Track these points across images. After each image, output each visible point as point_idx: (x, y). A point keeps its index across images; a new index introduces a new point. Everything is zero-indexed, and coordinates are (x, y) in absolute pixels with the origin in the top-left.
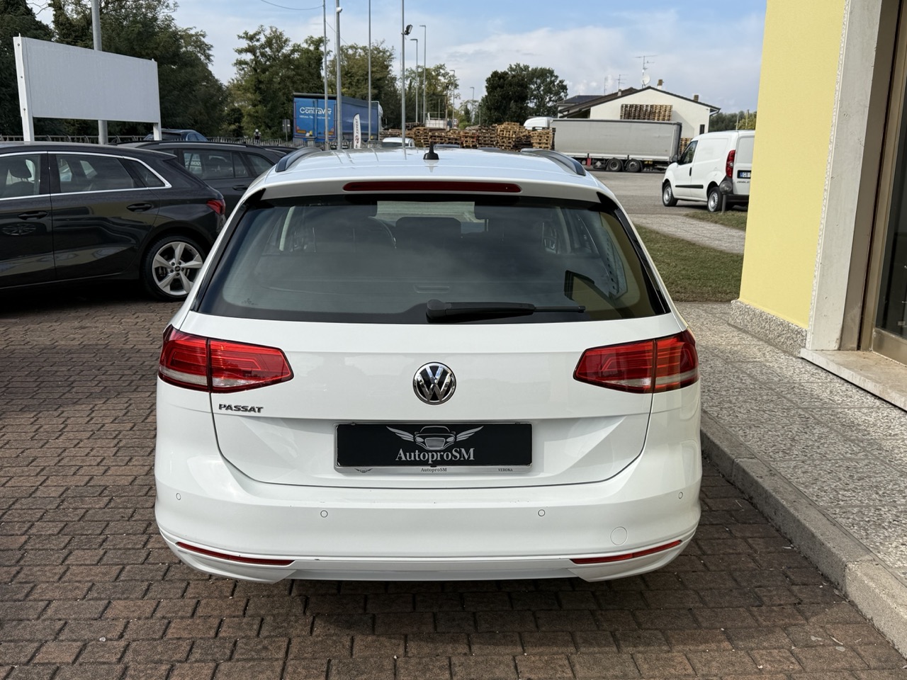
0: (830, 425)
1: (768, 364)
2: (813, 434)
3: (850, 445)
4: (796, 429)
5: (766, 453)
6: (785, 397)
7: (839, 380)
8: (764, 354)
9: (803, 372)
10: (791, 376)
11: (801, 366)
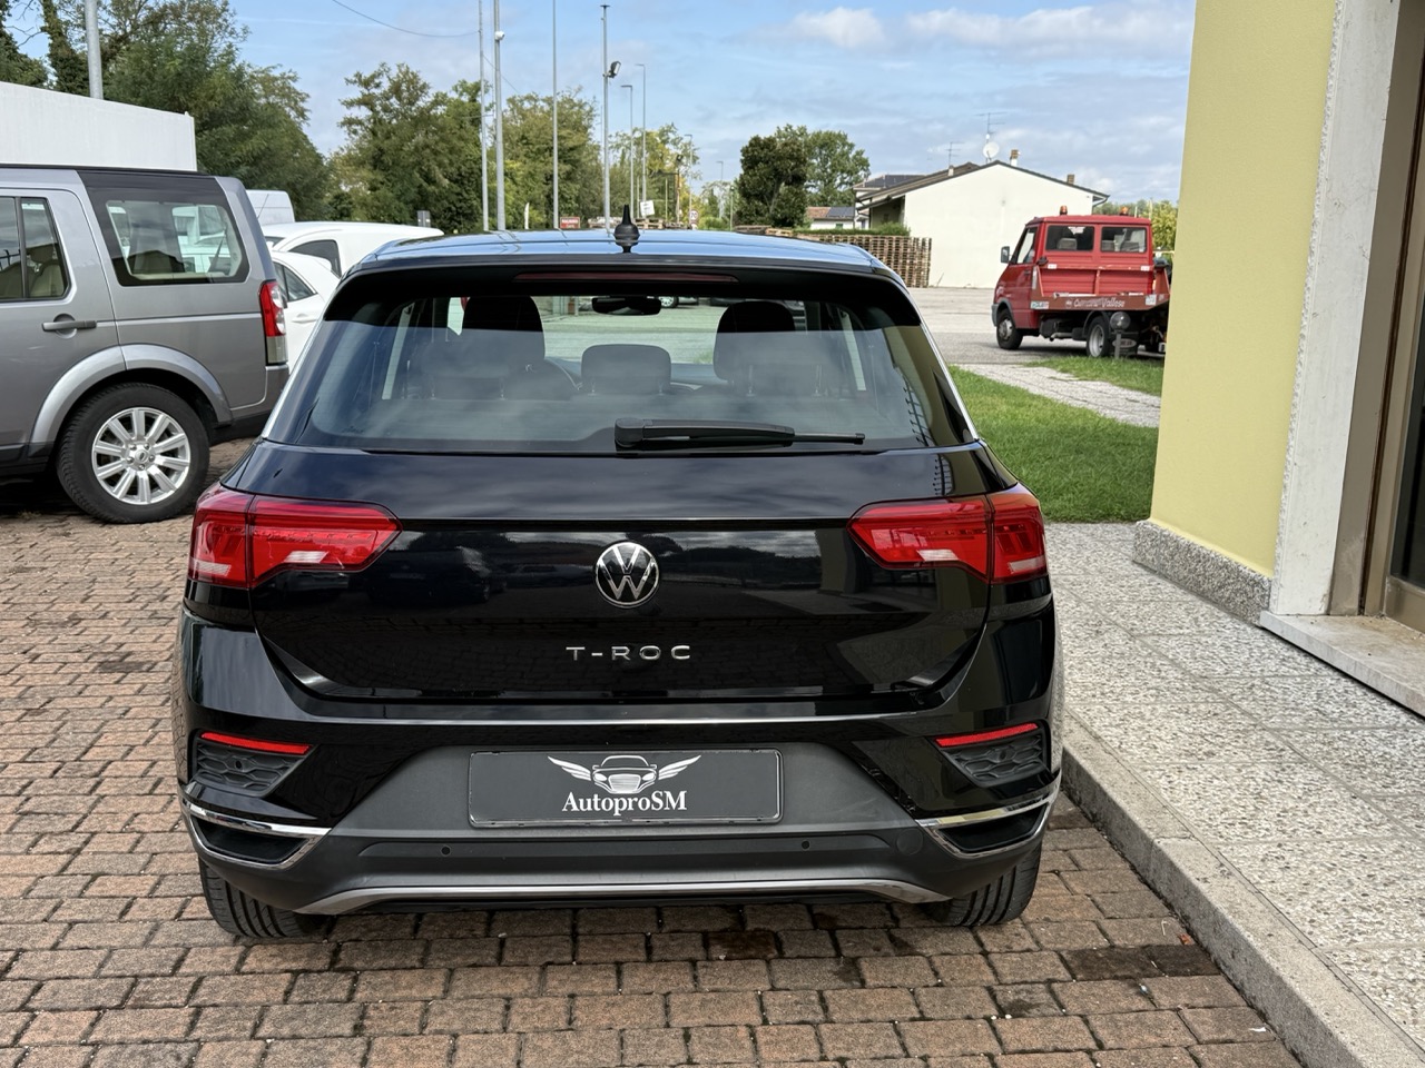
0: (1322, 764)
1: (1204, 639)
2: (1294, 784)
3: (1363, 808)
4: (1262, 775)
5: (1210, 826)
6: (1237, 706)
7: (1331, 672)
8: (1196, 620)
9: (1267, 655)
10: (1245, 664)
11: (1262, 645)
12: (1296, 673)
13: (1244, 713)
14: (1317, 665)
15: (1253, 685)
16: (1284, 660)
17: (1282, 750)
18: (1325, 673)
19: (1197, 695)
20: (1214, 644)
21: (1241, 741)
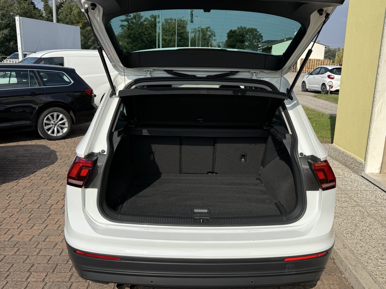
0: (375, 217)
1: (346, 179)
2: (366, 222)
7: (380, 190)
8: (344, 173)
9: (362, 184)
10: (356, 187)
11: (361, 181)
12: (370, 190)
13: (355, 201)
14: (376, 187)
15: (358, 193)
16: (367, 186)
17: (364, 212)
18: (378, 190)
19: (342, 195)
20: (348, 180)
21: (353, 209)
